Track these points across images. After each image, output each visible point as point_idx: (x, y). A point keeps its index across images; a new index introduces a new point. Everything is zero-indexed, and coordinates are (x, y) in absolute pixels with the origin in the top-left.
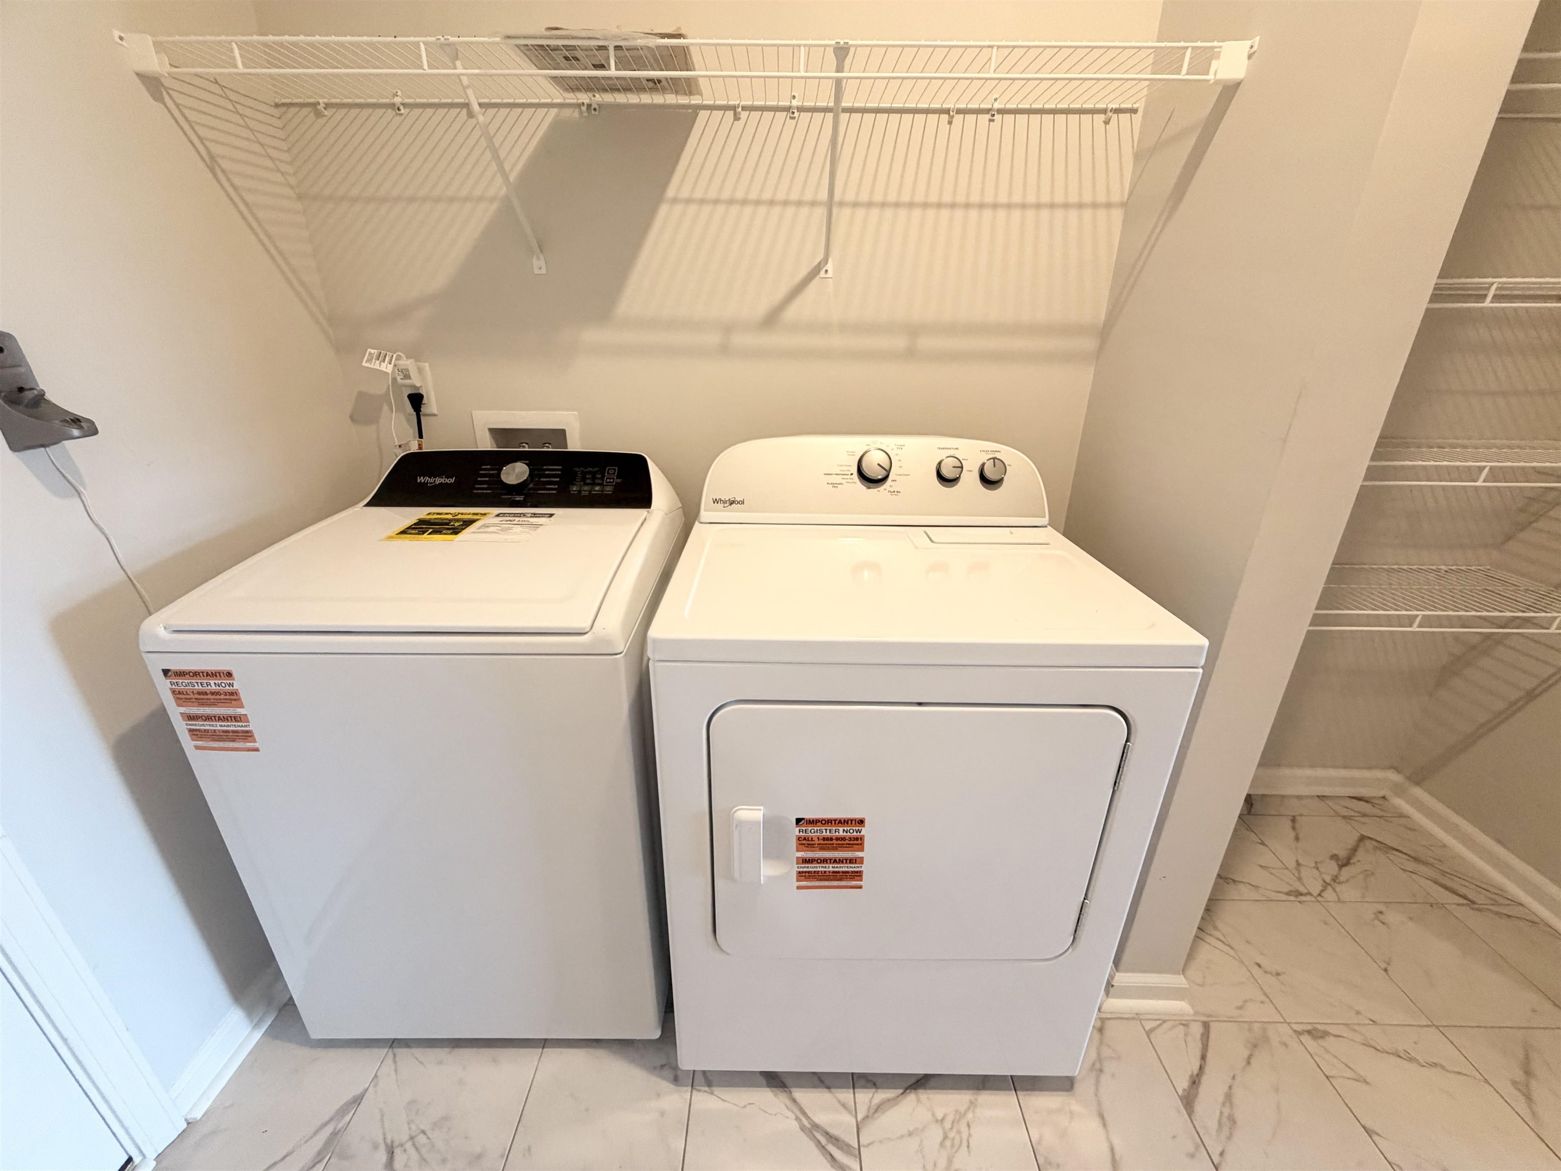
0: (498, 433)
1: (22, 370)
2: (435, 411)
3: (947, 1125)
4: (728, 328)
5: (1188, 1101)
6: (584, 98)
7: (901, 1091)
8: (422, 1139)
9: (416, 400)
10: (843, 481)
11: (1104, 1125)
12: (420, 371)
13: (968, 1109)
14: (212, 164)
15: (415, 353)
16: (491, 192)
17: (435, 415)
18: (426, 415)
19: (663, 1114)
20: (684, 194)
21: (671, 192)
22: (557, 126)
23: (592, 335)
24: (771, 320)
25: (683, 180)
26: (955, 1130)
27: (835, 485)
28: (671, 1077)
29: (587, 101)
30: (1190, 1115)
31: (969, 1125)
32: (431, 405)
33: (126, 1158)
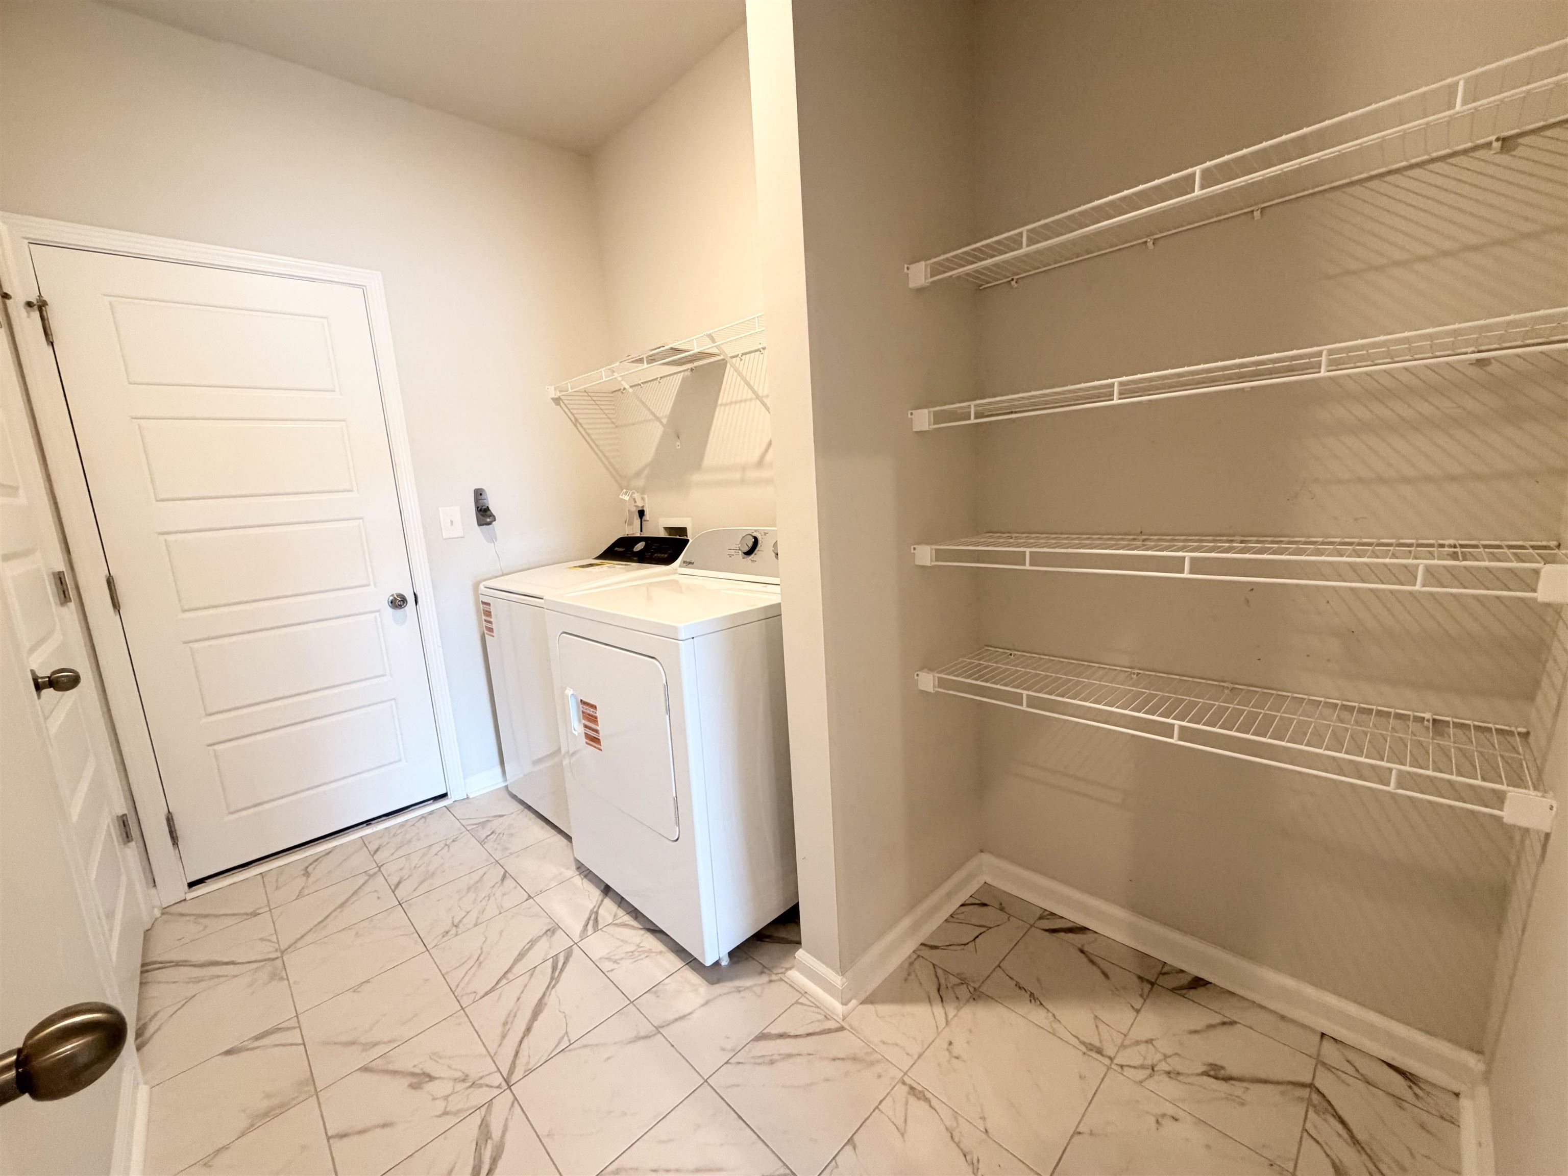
0: (669, 530)
1: (485, 501)
2: (648, 519)
3: (640, 949)
4: (744, 468)
5: (762, 1037)
6: (689, 366)
7: (642, 927)
8: (501, 835)
9: (641, 513)
10: (734, 554)
11: (703, 1005)
12: (643, 499)
13: (655, 952)
14: (576, 422)
15: (643, 491)
16: (665, 414)
17: (648, 521)
18: (645, 521)
19: (561, 874)
20: (724, 402)
21: (720, 402)
22: (684, 380)
23: (696, 477)
24: (760, 463)
25: (724, 393)
26: (639, 954)
27: (730, 556)
28: (578, 866)
29: (690, 367)
30: (753, 1040)
31: (647, 957)
32: (647, 516)
33: (445, 792)
